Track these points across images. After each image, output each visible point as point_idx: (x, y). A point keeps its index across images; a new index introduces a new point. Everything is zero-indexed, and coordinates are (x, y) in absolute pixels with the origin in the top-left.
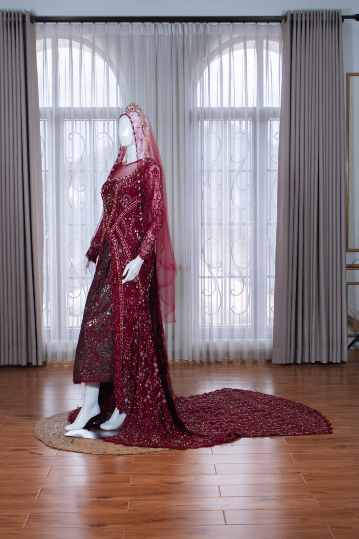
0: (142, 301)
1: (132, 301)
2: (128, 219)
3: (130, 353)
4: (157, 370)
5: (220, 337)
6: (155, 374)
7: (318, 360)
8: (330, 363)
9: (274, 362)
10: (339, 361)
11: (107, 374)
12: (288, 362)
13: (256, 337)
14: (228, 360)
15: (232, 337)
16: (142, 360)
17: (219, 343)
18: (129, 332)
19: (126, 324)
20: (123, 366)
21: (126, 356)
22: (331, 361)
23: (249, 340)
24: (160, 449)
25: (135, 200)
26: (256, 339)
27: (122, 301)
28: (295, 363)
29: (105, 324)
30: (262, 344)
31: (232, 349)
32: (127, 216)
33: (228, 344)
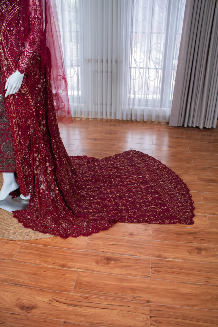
0: (32, 110)
1: (23, 110)
2: (10, 29)
3: (28, 152)
4: (50, 169)
5: (139, 105)
6: (48, 172)
7: (198, 125)
8: (204, 128)
9: (170, 124)
10: (210, 127)
11: (13, 167)
12: (179, 126)
13: (161, 106)
14: (143, 120)
15: (147, 106)
16: (36, 161)
17: (138, 109)
18: (24, 136)
19: (20, 130)
20: (23, 163)
21: (24, 155)
22: (205, 127)
23: (157, 108)
24: (47, 235)
25: (14, 7)
26: (161, 108)
27: (14, 110)
28: (183, 125)
29: (4, 129)
30: (164, 112)
31: (146, 114)
32: (9, 25)
33: (144, 110)
